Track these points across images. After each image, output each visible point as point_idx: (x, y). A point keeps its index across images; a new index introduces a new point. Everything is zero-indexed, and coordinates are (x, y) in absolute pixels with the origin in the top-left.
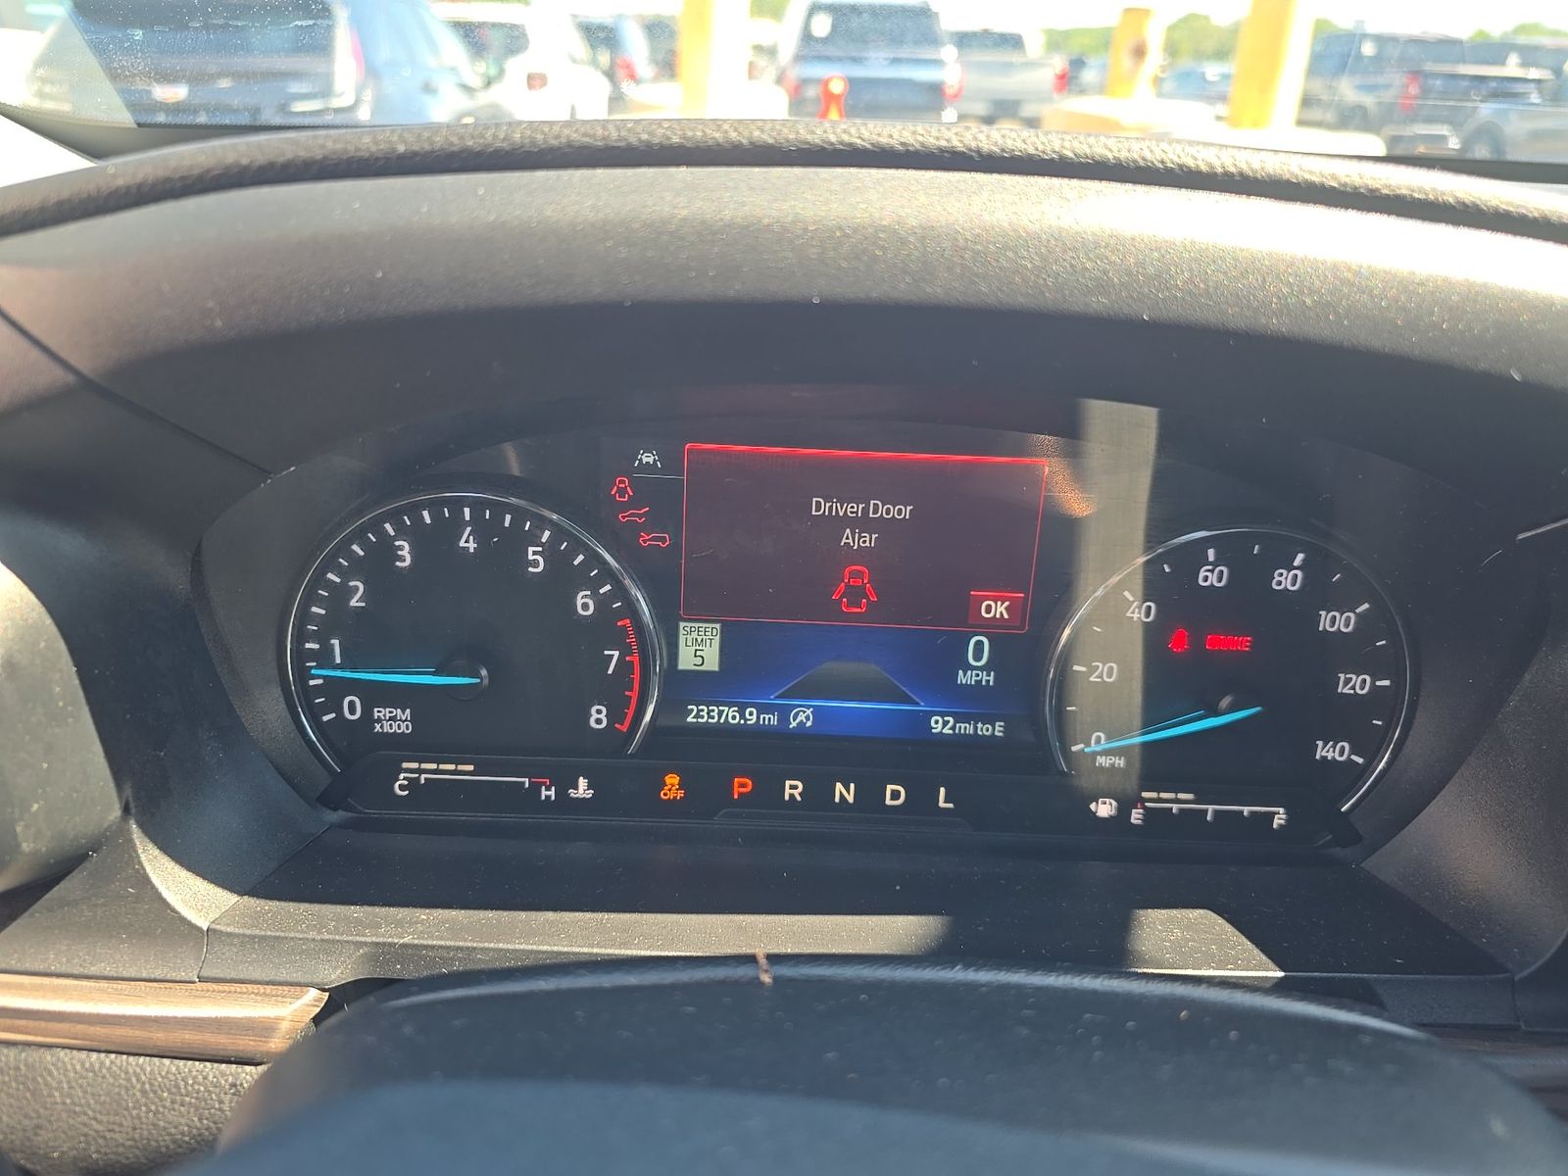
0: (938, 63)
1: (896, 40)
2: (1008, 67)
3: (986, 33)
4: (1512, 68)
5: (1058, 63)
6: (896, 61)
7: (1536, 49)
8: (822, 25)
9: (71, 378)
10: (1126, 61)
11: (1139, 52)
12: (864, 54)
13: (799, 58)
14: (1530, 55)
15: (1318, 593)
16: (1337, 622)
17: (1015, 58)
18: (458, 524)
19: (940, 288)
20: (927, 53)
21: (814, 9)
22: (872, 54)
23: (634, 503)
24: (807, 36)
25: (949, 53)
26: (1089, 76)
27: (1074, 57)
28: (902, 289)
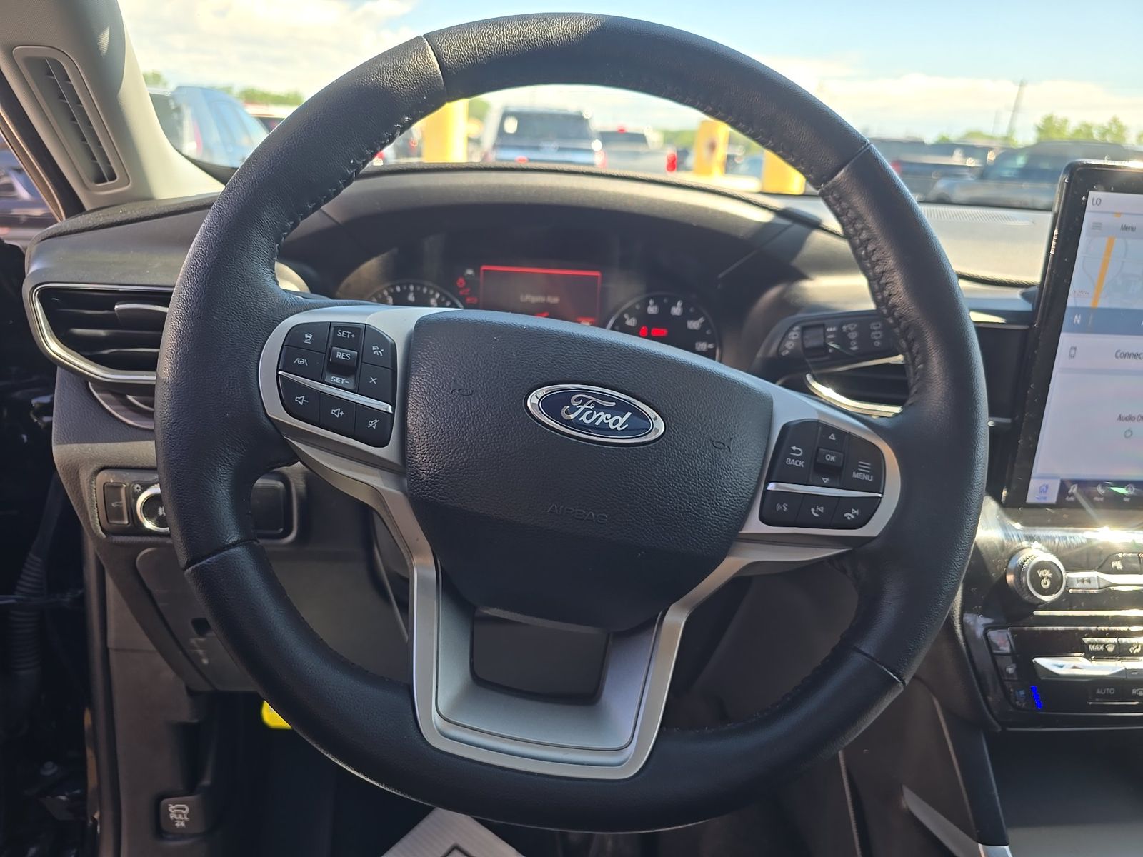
0: (590, 151)
1: (563, 136)
2: (636, 155)
3: (622, 131)
4: (957, 159)
5: (670, 151)
6: (561, 149)
7: (973, 147)
8: (511, 126)
9: (333, 223)
10: (705, 152)
11: (713, 147)
12: (541, 145)
13: (496, 147)
14: (969, 150)
15: (686, 315)
16: (694, 325)
17: (641, 148)
18: (408, 291)
19: (556, 201)
20: (583, 145)
21: (506, 115)
22: (544, 144)
23: (465, 287)
24: (501, 132)
25: (597, 145)
26: (690, 161)
27: (680, 149)
28: (547, 201)
